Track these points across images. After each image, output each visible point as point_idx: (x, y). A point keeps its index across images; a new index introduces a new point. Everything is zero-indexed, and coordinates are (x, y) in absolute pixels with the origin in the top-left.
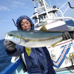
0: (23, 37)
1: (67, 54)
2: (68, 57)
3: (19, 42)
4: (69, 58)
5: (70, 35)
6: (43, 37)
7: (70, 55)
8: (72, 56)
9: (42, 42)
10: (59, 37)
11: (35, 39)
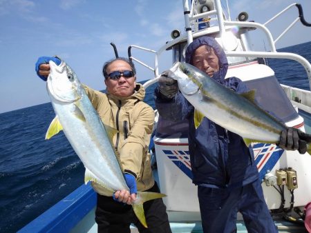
0: (206, 89)
1: (271, 169)
2: (270, 181)
3: (192, 93)
4: (275, 184)
5: (299, 142)
6: (240, 109)
7: (278, 175)
8: (284, 179)
9: (232, 118)
10: (270, 131)
11: (224, 104)
